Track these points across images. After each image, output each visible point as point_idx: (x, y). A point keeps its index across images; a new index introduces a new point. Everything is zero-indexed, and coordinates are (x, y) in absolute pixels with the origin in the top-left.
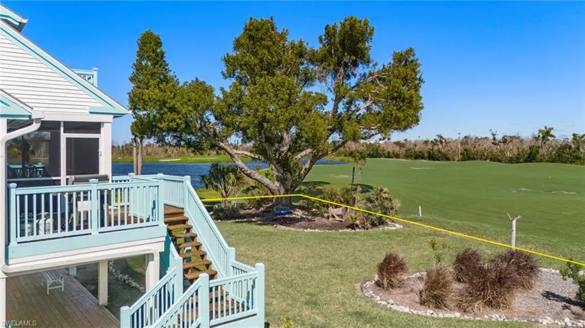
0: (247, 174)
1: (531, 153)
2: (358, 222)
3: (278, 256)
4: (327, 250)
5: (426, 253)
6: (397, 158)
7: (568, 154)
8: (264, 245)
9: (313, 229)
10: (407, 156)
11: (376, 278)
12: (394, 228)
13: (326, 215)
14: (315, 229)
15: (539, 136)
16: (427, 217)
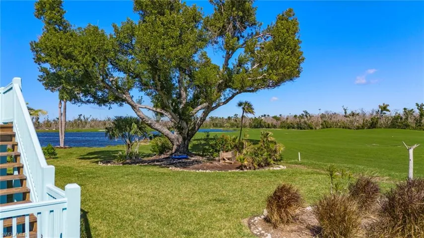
0: (147, 124)
1: (373, 123)
2: (246, 163)
3: (164, 193)
4: (215, 186)
5: (313, 188)
6: (274, 128)
7: (400, 123)
8: (153, 184)
9: (204, 170)
10: (281, 127)
11: (266, 212)
12: (278, 169)
13: (217, 158)
14: (206, 170)
15: (379, 111)
16: (305, 161)
